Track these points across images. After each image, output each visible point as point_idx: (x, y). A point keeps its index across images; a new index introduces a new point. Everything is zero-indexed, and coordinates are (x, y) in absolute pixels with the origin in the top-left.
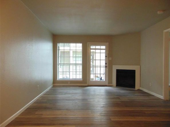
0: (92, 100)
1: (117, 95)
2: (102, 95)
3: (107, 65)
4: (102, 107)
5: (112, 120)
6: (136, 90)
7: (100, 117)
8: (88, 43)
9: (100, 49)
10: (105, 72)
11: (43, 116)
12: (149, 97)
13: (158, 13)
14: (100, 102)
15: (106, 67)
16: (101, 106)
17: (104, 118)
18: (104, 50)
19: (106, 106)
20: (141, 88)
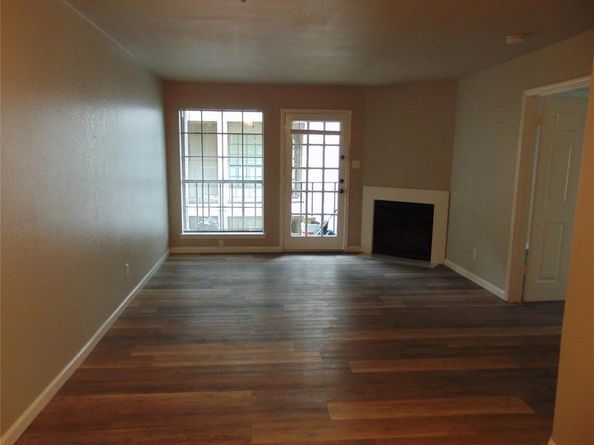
0: (296, 307)
1: (374, 288)
2: (328, 288)
3: (346, 185)
4: (326, 329)
5: (355, 371)
6: (432, 266)
7: (319, 363)
8: (283, 111)
9: (325, 133)
10: (336, 208)
11: (156, 365)
12: (468, 294)
13: (509, 40)
14: (321, 314)
15: (341, 191)
16: (324, 327)
17: (333, 366)
18: (338, 137)
19: (339, 326)
20: (448, 263)
